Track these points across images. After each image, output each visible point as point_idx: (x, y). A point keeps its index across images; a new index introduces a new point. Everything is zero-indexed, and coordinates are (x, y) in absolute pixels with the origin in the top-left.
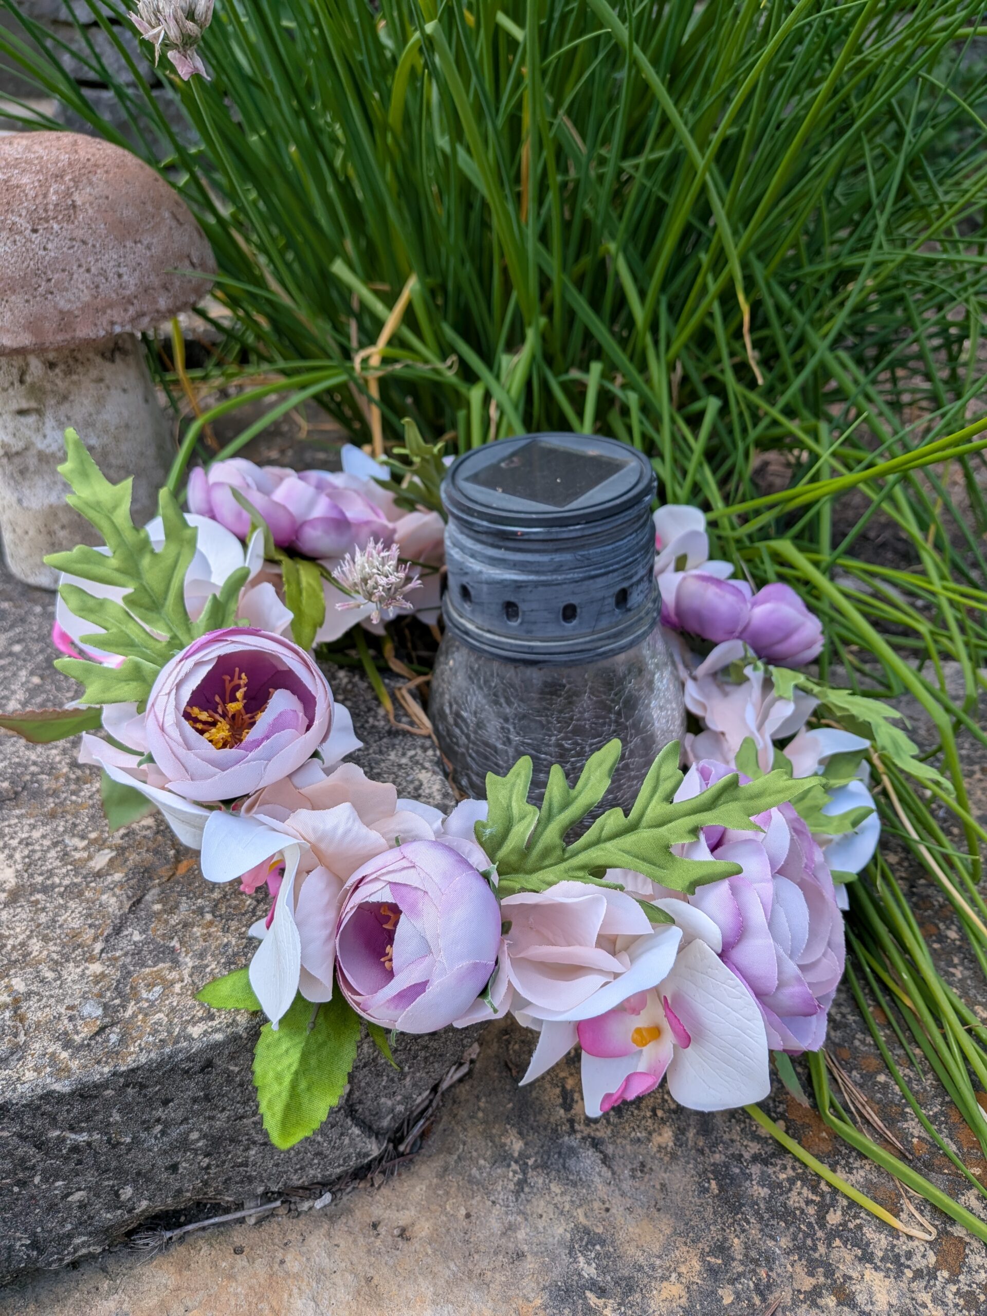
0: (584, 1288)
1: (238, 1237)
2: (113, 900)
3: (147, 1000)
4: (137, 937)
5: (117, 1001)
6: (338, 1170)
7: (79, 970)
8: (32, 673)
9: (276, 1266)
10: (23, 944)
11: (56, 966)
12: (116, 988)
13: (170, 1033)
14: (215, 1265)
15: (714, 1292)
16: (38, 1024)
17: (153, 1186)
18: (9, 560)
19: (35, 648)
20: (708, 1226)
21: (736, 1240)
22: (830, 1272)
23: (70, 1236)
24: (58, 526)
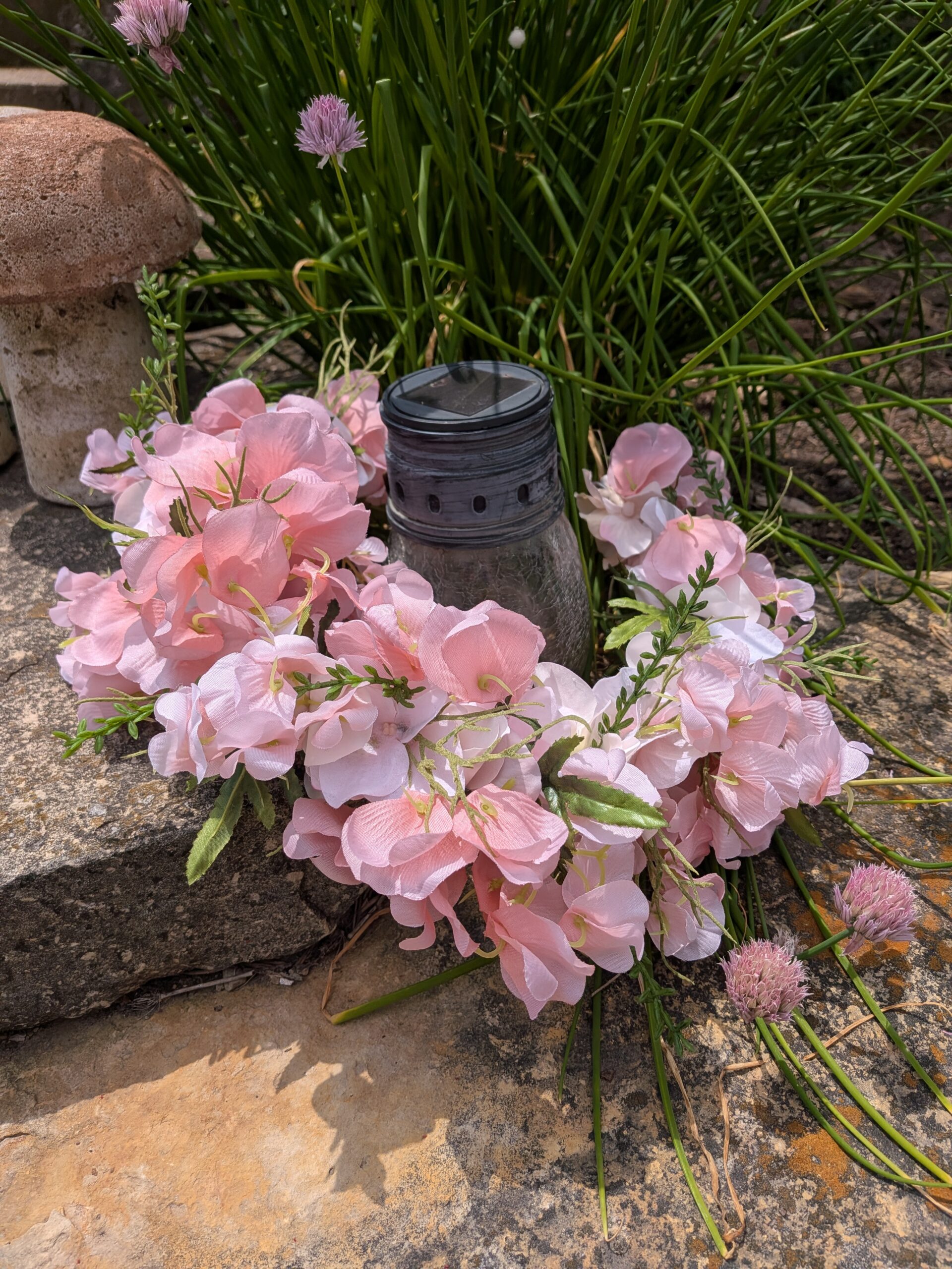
0: (488, 1032)
3: (142, 804)
5: (118, 805)
6: (297, 946)
7: (88, 784)
8: (50, 571)
9: (247, 1020)
10: (44, 767)
12: (118, 796)
13: (159, 825)
16: (56, 822)
17: (148, 951)
18: (30, 481)
19: (54, 551)
21: (610, 999)
23: (84, 990)
24: (70, 450)
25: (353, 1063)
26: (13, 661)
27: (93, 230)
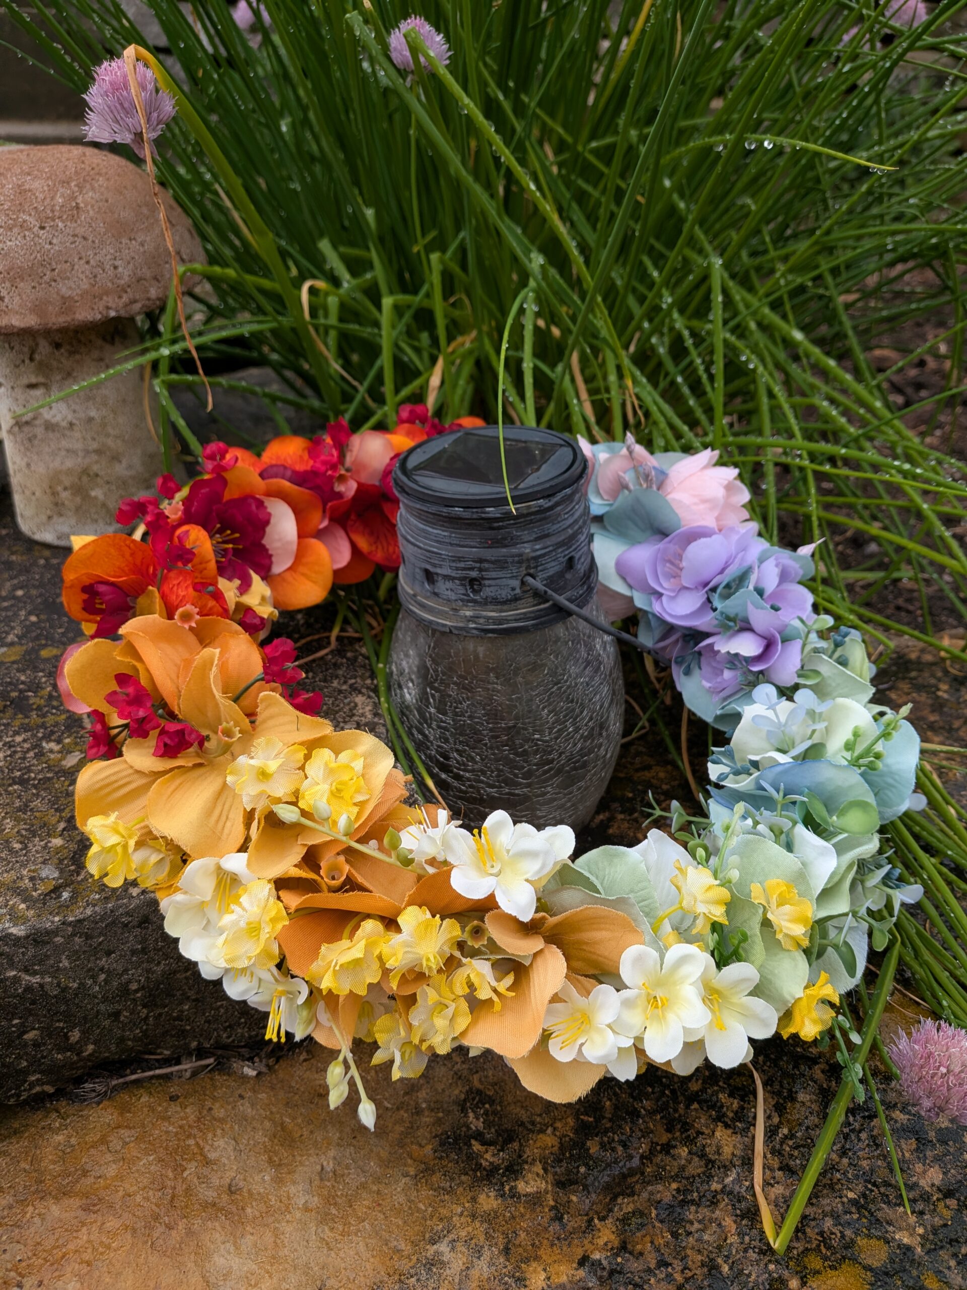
0: (470, 1137)
1: (174, 1087)
5: (73, 868)
7: (42, 843)
8: (30, 613)
9: (205, 1112)
11: (24, 840)
14: (152, 1108)
17: (98, 1032)
23: (26, 1072)
24: (60, 488)
27: (92, 262)
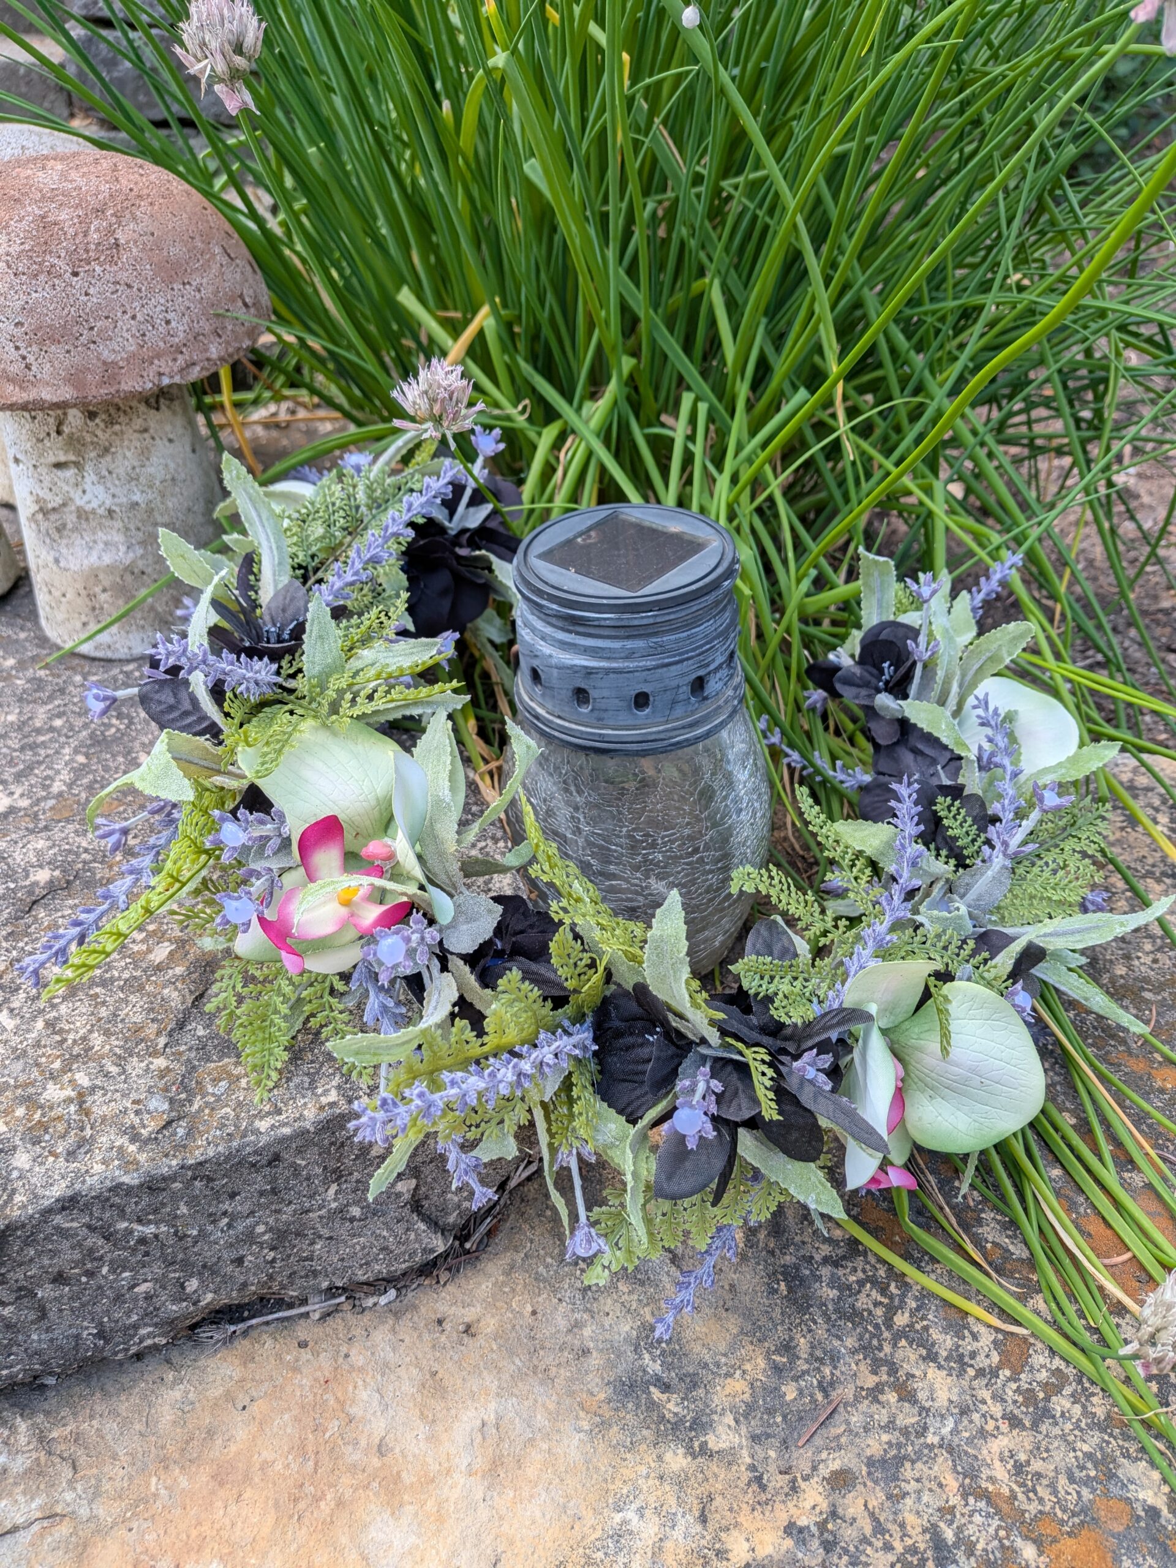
0: (648, 1383)
1: (302, 1331)
2: (175, 994)
3: (213, 1095)
4: (201, 1032)
5: (183, 1096)
6: (404, 1266)
7: (143, 1065)
8: (76, 751)
10: (84, 1039)
11: (120, 1061)
12: (182, 1082)
13: (237, 1127)
14: (279, 1357)
15: (777, 1389)
16: (104, 1119)
19: (78, 722)
20: (775, 1326)
21: (802, 1340)
22: (893, 1370)
23: (136, 1327)
24: (98, 590)
25: (479, 1423)
26: (36, 884)
27: (139, 317)
